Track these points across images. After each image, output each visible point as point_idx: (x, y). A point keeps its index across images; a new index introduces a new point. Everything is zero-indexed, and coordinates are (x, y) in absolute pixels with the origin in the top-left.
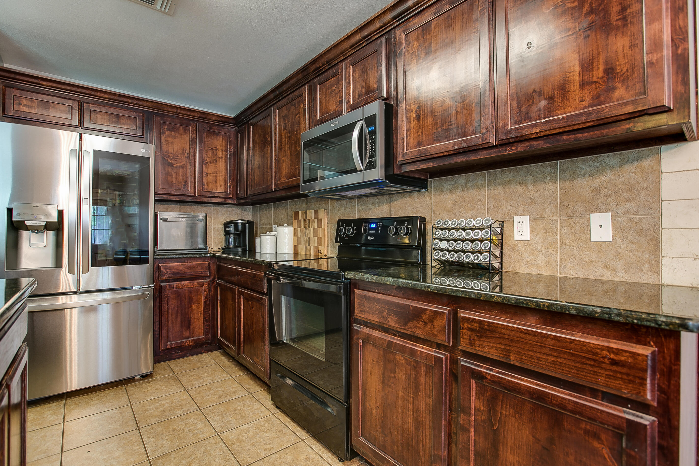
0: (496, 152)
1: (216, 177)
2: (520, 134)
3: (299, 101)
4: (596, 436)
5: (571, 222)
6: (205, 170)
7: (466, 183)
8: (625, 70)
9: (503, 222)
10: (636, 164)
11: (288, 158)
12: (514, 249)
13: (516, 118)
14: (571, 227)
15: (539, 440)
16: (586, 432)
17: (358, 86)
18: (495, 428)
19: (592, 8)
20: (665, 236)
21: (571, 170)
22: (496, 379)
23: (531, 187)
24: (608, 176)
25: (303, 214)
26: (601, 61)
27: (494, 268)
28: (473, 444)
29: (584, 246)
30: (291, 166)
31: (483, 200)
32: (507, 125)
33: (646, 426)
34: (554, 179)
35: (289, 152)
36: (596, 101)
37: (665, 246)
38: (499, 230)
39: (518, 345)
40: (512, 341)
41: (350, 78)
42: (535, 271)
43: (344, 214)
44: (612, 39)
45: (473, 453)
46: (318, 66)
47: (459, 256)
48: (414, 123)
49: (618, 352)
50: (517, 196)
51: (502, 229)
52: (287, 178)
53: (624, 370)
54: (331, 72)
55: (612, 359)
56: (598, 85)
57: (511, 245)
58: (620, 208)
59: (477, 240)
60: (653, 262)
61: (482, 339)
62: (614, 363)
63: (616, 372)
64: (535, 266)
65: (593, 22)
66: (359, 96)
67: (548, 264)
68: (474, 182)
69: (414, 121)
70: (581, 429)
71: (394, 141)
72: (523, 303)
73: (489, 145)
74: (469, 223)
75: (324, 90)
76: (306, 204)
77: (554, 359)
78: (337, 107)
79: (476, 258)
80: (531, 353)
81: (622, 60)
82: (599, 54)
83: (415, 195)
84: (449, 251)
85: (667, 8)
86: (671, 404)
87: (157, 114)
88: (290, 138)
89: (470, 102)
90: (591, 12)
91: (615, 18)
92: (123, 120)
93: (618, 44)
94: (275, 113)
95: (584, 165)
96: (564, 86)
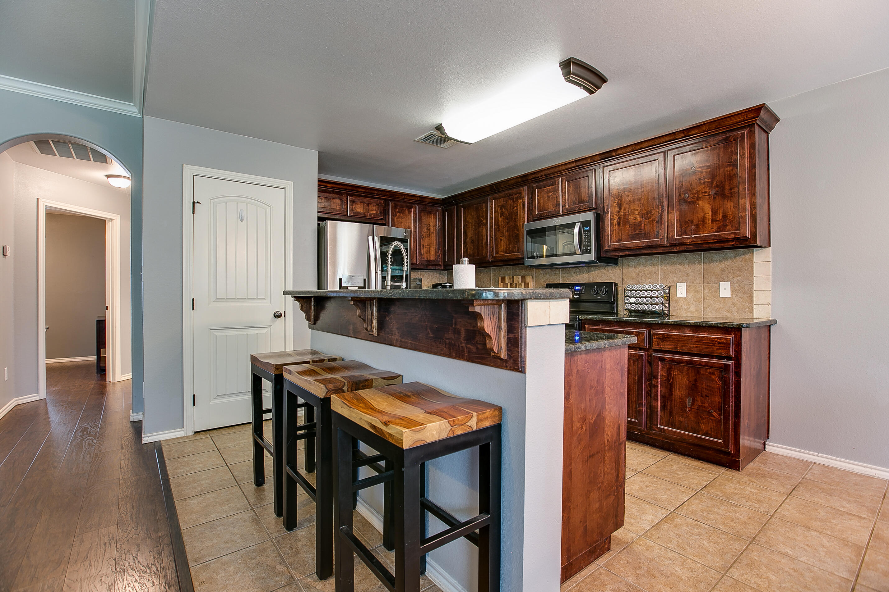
0: (668, 249)
1: (430, 248)
2: (681, 242)
3: (517, 197)
4: (713, 374)
5: (709, 286)
6: (422, 243)
7: (646, 262)
8: (731, 218)
9: (670, 286)
10: (743, 257)
11: (506, 238)
12: (677, 302)
13: (679, 233)
14: (709, 289)
15: (691, 382)
16: (710, 373)
17: (572, 196)
18: (670, 382)
19: (717, 184)
20: (755, 294)
21: (710, 258)
22: (671, 359)
23: (687, 266)
24: (729, 262)
25: (509, 279)
26: (721, 211)
27: (665, 313)
28: (660, 392)
29: (716, 300)
30: (509, 244)
31: (657, 272)
32: (675, 236)
33: (730, 364)
34: (700, 262)
35: (507, 234)
36: (719, 230)
37: (755, 299)
38: (667, 291)
39: (681, 342)
40: (678, 341)
41: (566, 190)
42: (689, 314)
43: (549, 280)
44: (726, 202)
45: (660, 396)
46: (537, 176)
47: (643, 307)
48: (616, 227)
49: (721, 339)
50: (678, 271)
51: (669, 290)
52: (505, 253)
53: (723, 345)
54: (548, 182)
55: (719, 342)
56: (719, 222)
57: (675, 300)
58: (735, 279)
59: (654, 297)
60: (750, 307)
61: (664, 342)
62: (719, 343)
63: (720, 346)
64: (690, 312)
65: (717, 192)
66: (573, 203)
67: (697, 311)
68: (651, 262)
69: (616, 226)
70: (707, 372)
71: (601, 236)
72: (683, 323)
73: (664, 245)
74: (649, 287)
75: (542, 193)
76: (511, 271)
77: (697, 346)
78: (554, 207)
79: (654, 307)
80: (687, 345)
81: (730, 213)
82: (720, 207)
83: (609, 268)
84: (636, 304)
85: (748, 193)
86: (739, 356)
87: (391, 200)
88: (508, 223)
89: (653, 220)
90: (717, 186)
91: (727, 192)
92: (372, 207)
93: (729, 205)
94: (491, 202)
95: (716, 255)
96: (704, 220)
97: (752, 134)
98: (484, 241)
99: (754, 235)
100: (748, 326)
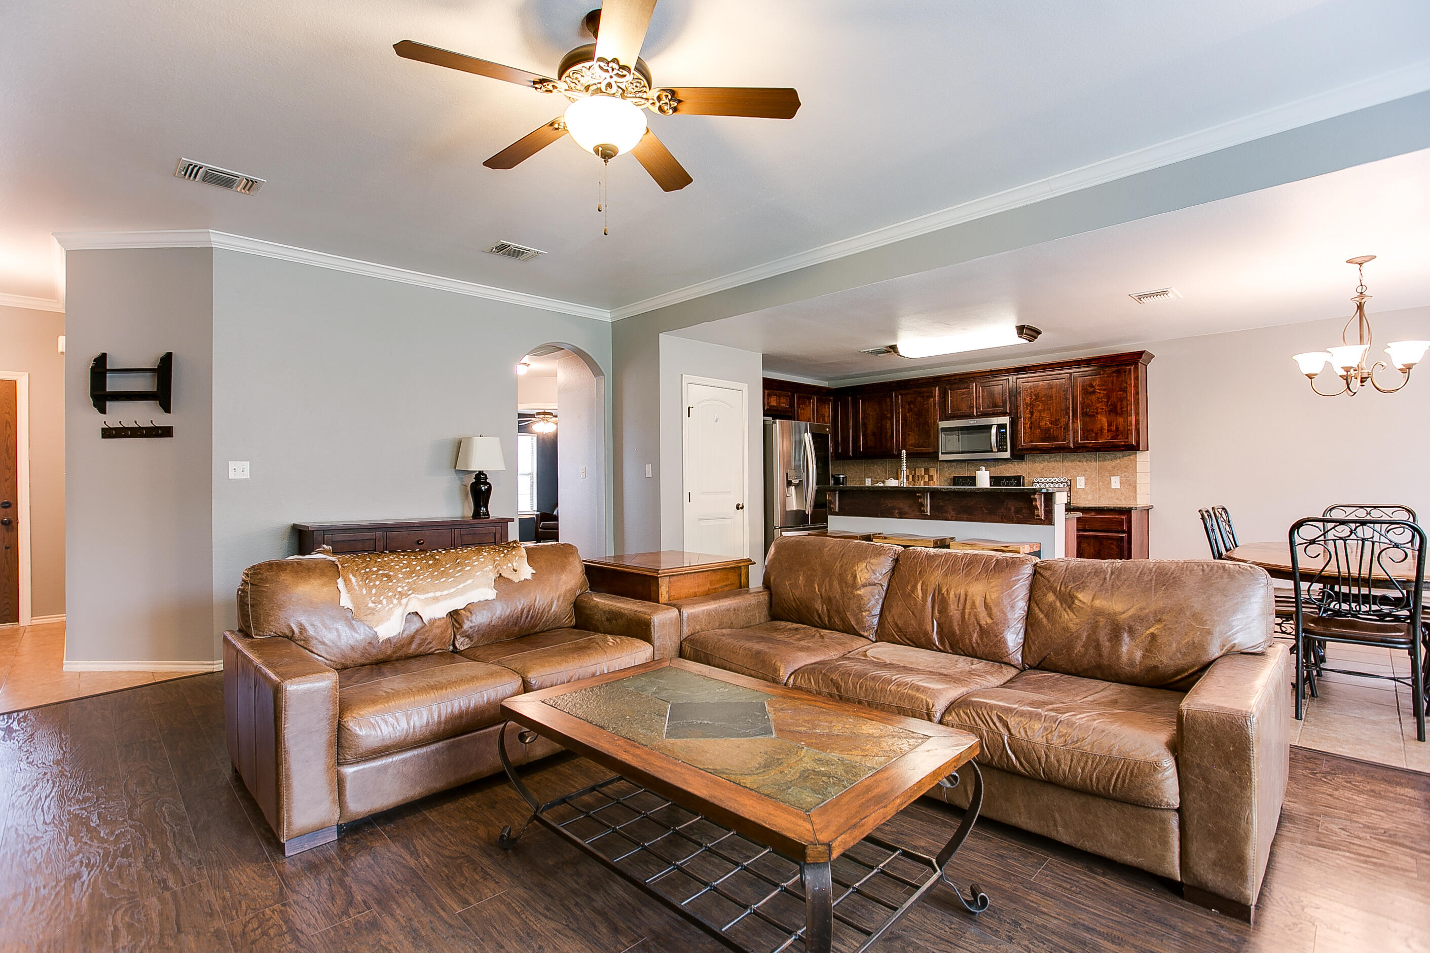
0: (1071, 450)
2: (1082, 445)
3: (928, 396)
4: (1112, 544)
5: (1103, 480)
7: (1050, 458)
8: (1122, 430)
9: (1071, 479)
10: (1128, 457)
11: (915, 433)
12: (1077, 492)
13: (1081, 438)
14: (1103, 482)
17: (986, 400)
20: (1138, 486)
21: (1103, 457)
23: (1085, 464)
24: (1118, 461)
26: (1114, 424)
29: (1108, 490)
30: (918, 439)
31: (1060, 468)
32: (1078, 440)
33: (1124, 536)
34: (1096, 461)
35: (916, 429)
36: (1112, 437)
37: (1138, 490)
38: (1069, 483)
41: (980, 394)
42: (1087, 502)
46: (950, 379)
49: (1117, 518)
50: (1078, 467)
51: (1071, 483)
52: (914, 447)
53: (1119, 523)
54: (962, 386)
55: (1115, 521)
56: (1113, 432)
57: (1075, 490)
58: (1122, 474)
60: (1134, 496)
63: (1117, 524)
64: (1087, 500)
66: (988, 407)
67: (1093, 499)
68: (1054, 459)
69: (1028, 429)
70: (1108, 543)
71: (1016, 437)
73: (1068, 447)
75: (955, 394)
77: (1102, 524)
78: (968, 409)
81: (1121, 426)
82: (1114, 421)
83: (1020, 464)
85: (1134, 413)
86: (1130, 530)
88: (917, 419)
89: (1061, 427)
90: (1111, 405)
91: (1119, 410)
92: (783, 400)
93: (1121, 420)
94: (897, 397)
95: (1108, 456)
96: (1101, 429)
97: (1136, 369)
98: (889, 435)
99: (1138, 443)
100: (1136, 509)
